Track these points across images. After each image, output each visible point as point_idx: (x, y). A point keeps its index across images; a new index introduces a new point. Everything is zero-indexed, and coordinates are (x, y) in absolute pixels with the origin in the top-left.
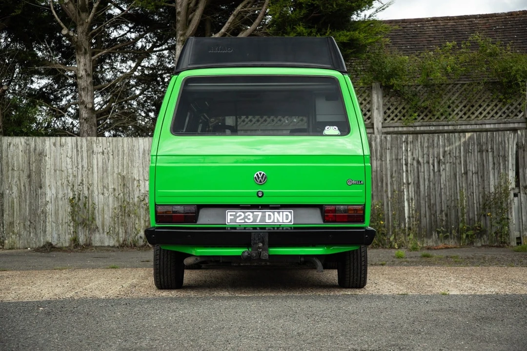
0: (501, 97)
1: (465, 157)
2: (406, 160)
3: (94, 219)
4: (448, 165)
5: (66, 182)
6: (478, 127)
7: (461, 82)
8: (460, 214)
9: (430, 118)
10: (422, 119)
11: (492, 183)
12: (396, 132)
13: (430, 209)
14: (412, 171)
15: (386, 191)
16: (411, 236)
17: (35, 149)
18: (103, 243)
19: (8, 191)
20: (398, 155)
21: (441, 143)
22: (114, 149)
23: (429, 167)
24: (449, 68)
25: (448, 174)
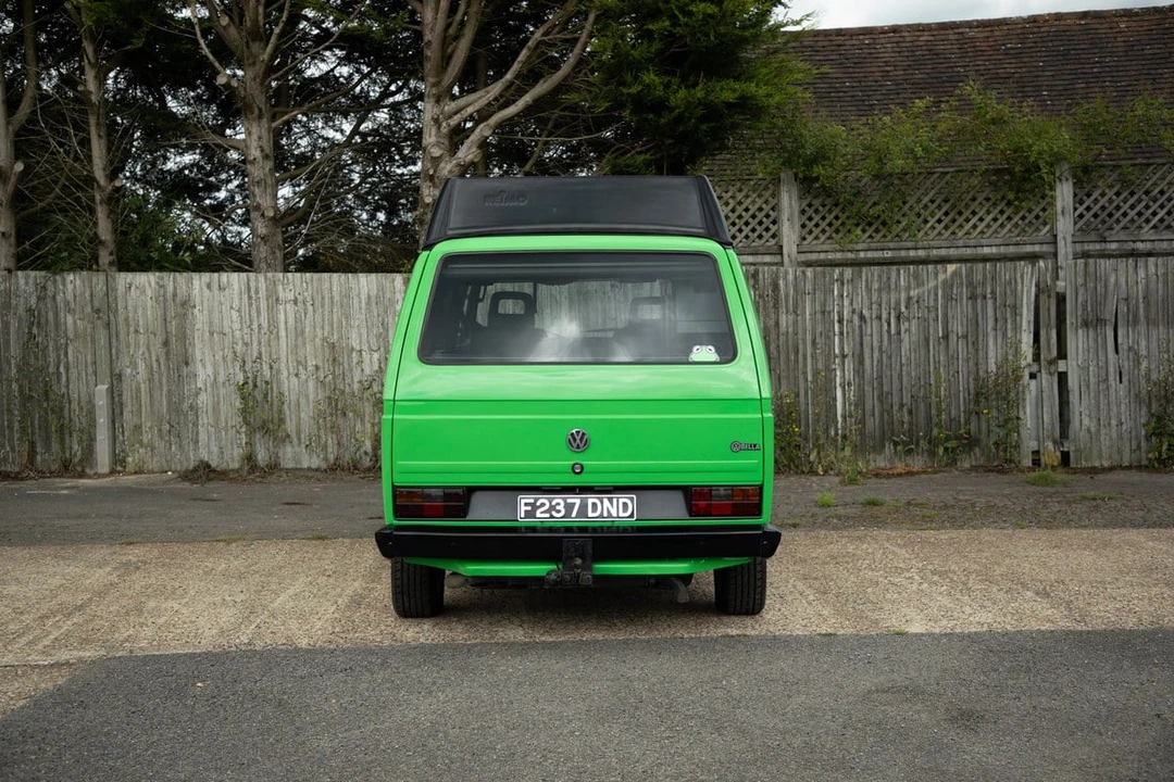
0: (1011, 196)
1: (945, 307)
2: (840, 314)
3: (282, 420)
4: (914, 322)
5: (230, 356)
6: (969, 251)
7: (941, 170)
8: (933, 412)
9: (884, 236)
10: (871, 237)
11: (991, 354)
12: (823, 261)
13: (881, 401)
14: (851, 334)
15: (805, 373)
16: (848, 452)
17: (175, 295)
18: (300, 462)
19: (129, 370)
20: (825, 306)
21: (902, 283)
22: (315, 294)
23: (881, 326)
24: (919, 151)
25: (914, 339)
